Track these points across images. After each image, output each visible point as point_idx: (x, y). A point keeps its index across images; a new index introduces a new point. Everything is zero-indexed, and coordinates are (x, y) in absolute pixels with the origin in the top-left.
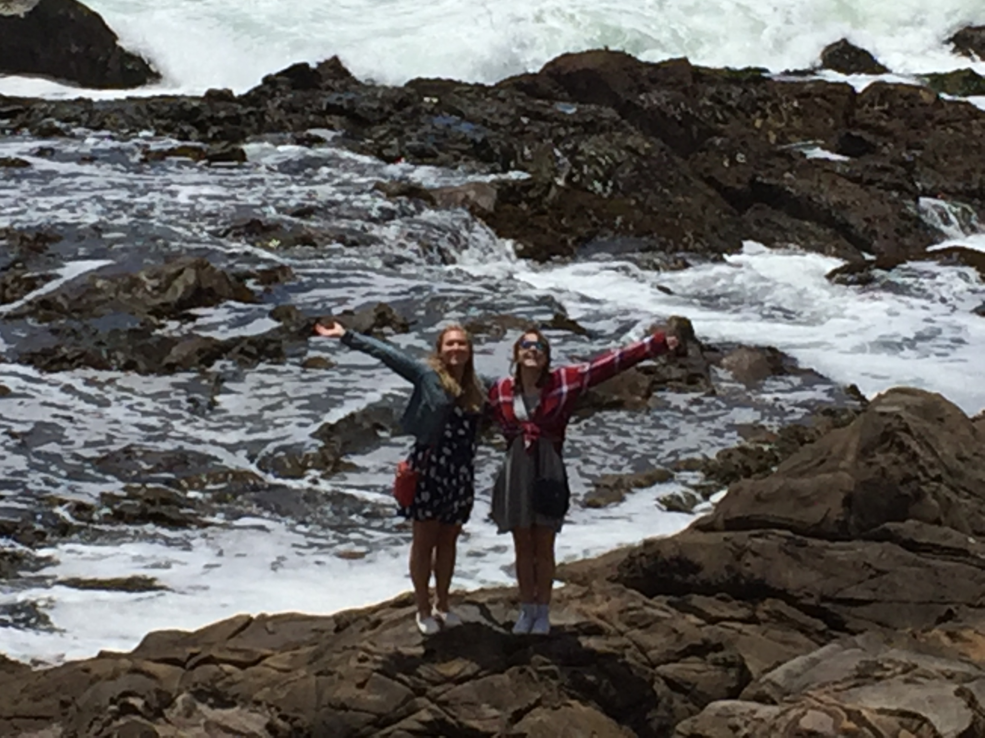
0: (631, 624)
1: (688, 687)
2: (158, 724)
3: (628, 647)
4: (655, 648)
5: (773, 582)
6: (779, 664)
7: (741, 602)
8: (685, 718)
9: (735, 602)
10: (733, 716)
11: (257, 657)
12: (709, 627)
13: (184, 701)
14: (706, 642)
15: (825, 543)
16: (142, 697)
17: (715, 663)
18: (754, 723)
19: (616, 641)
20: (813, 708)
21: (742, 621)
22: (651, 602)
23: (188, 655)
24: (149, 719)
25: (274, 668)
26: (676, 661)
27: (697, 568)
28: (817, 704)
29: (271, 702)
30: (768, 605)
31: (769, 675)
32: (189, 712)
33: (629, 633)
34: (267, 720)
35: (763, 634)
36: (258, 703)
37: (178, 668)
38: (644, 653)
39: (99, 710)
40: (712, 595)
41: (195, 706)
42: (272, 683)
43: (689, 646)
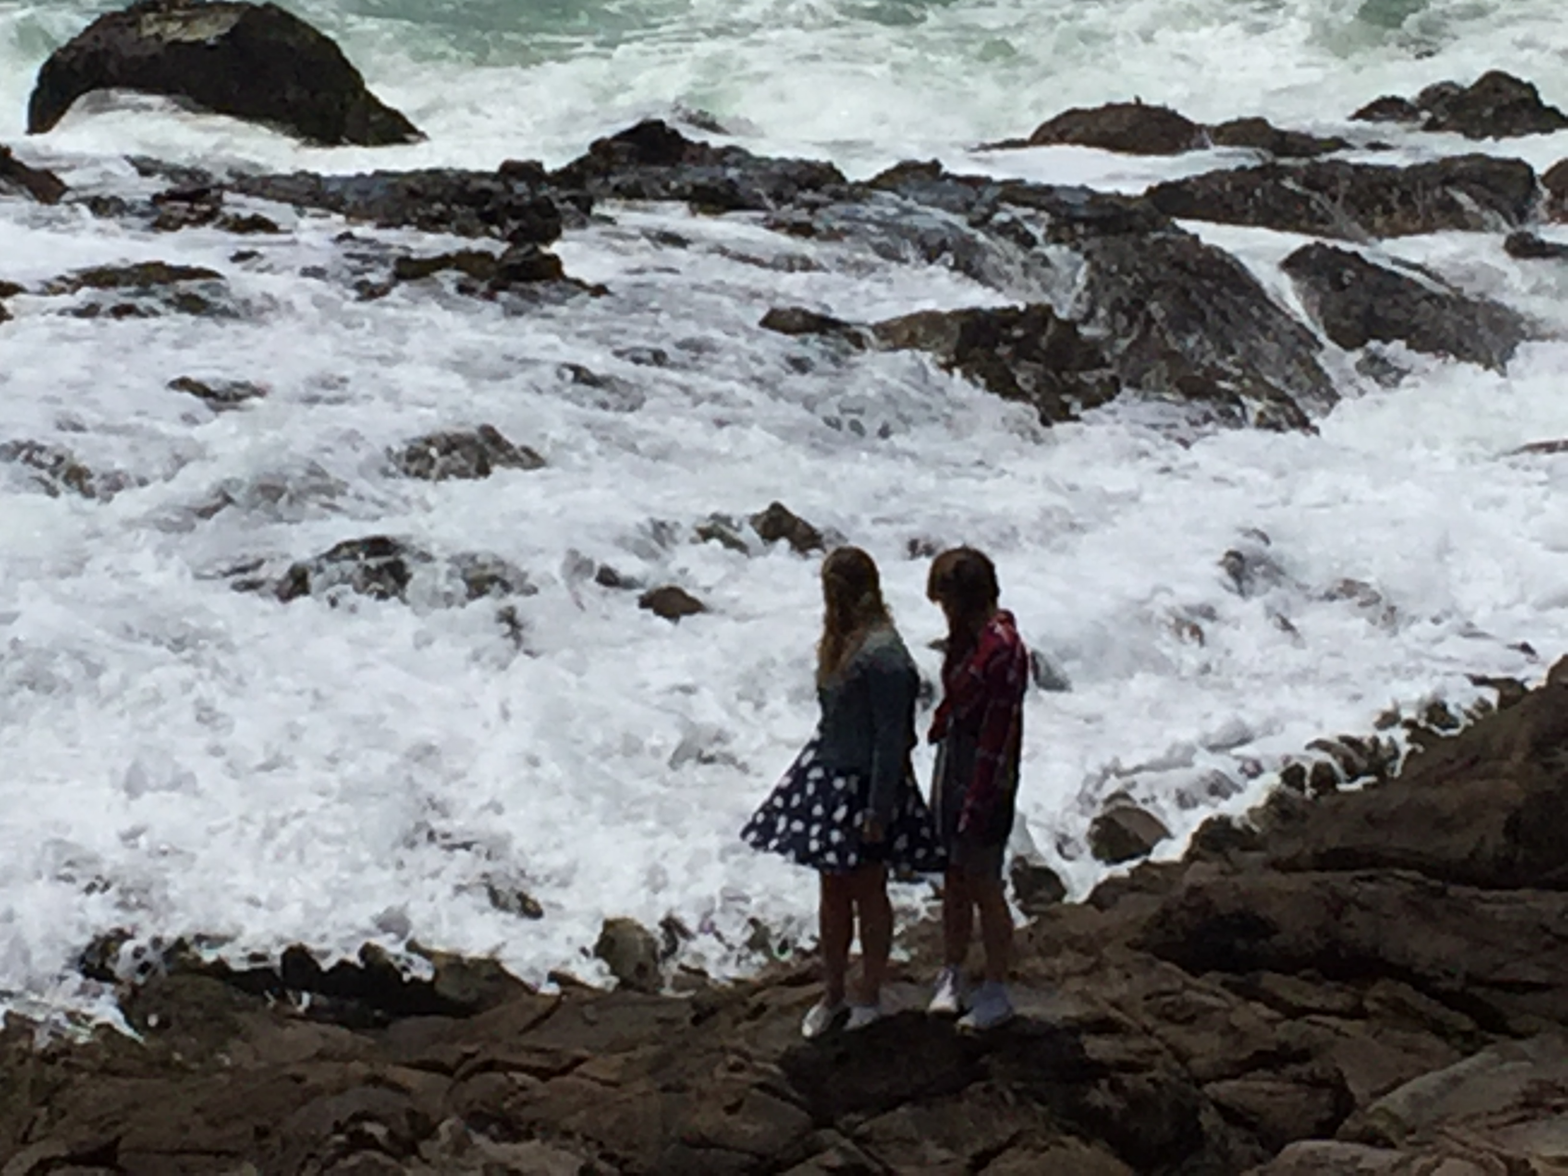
0: (1165, 1017)
1: (1254, 1119)
2: (409, 1166)
3: (1157, 1052)
4: (1202, 1055)
5: (1393, 954)
6: (1400, 1082)
7: (1339, 984)
8: (1250, 1167)
9: (1331, 984)
10: (1324, 1165)
11: (566, 1062)
12: (1288, 1023)
13: (451, 1129)
14: (1283, 1047)
15: (1473, 891)
16: (384, 1122)
17: (1297, 1080)
19: (1137, 1044)
20: (1451, 1154)
21: (1340, 1014)
22: (1197, 982)
23: (459, 1056)
24: (395, 1157)
25: (595, 1079)
26: (1235, 1077)
27: (1268, 929)
28: (1458, 1148)
29: (589, 1133)
30: (1380, 989)
31: (1382, 1102)
32: (460, 1146)
33: (1159, 1031)
34: (582, 1162)
35: (1375, 1036)
36: (568, 1134)
37: (443, 1078)
38: (1184, 1062)
39: (319, 1142)
40: (1293, 973)
41: (467, 1136)
42: (592, 1101)
43: (1258, 1053)
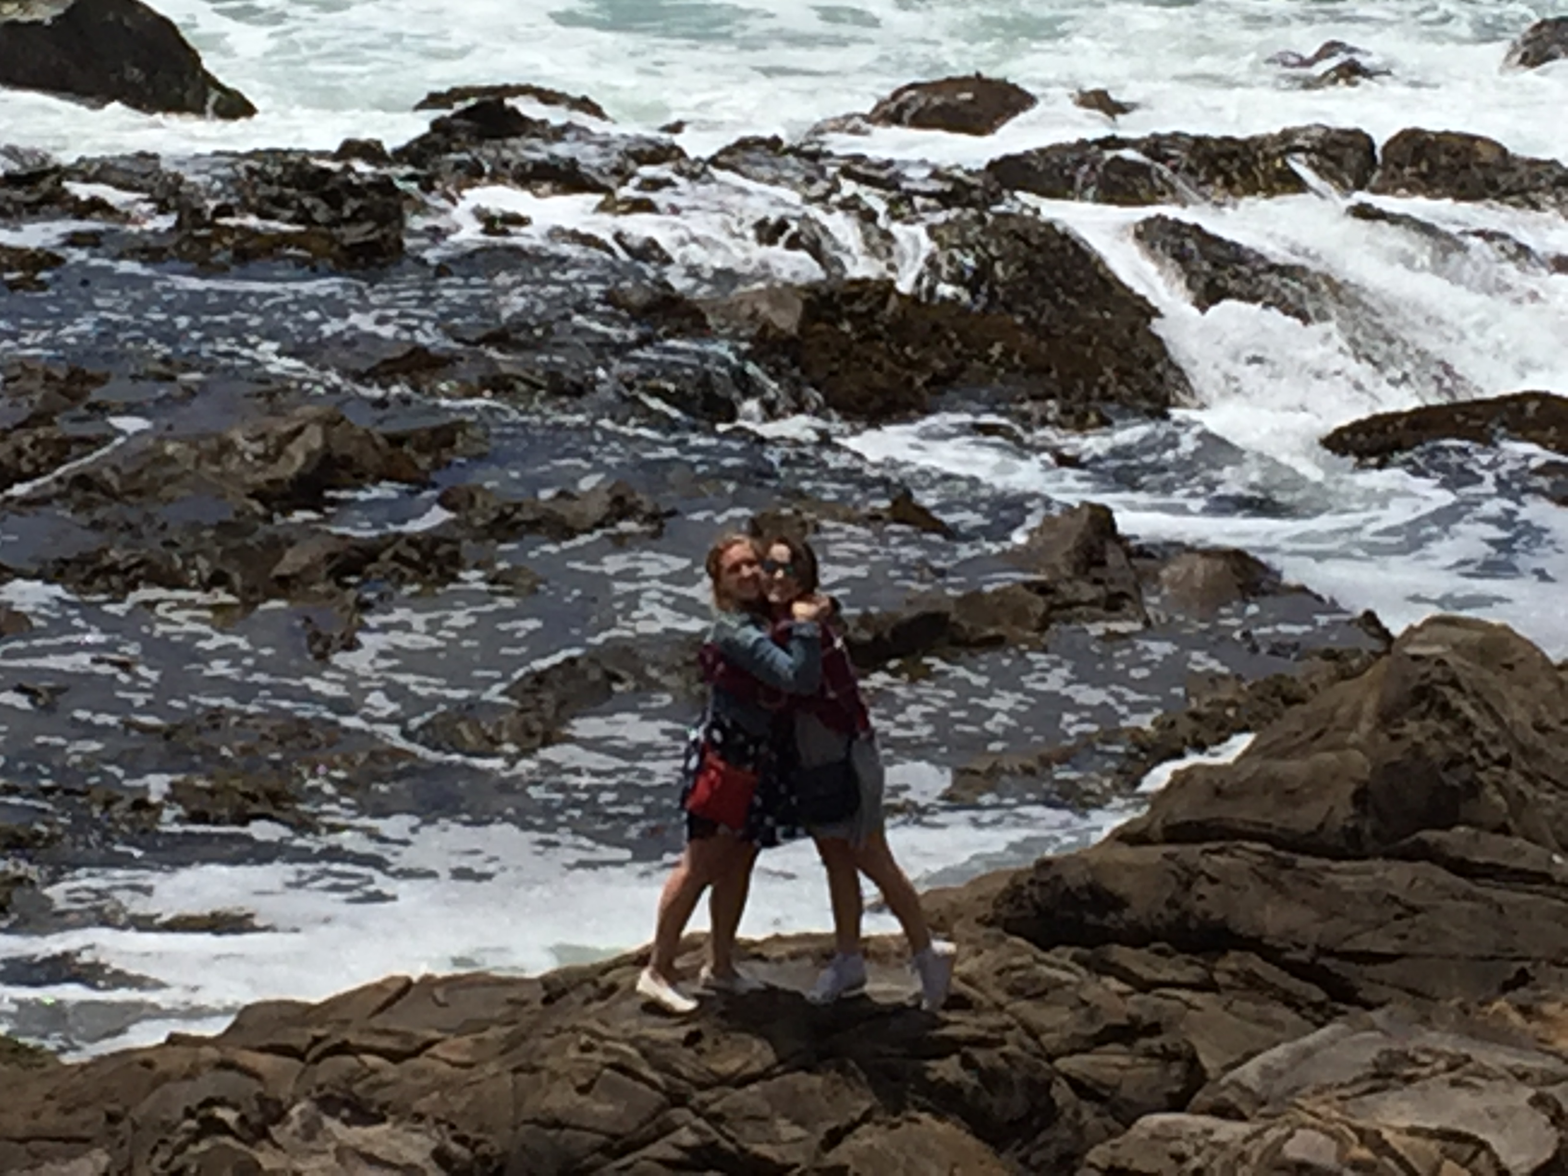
0: (1015, 992)
1: (1107, 1093)
2: (261, 1150)
3: (1009, 1027)
4: (1052, 1030)
5: (1242, 926)
6: (1249, 1056)
7: (1189, 957)
8: (1101, 1142)
9: (1181, 957)
10: (1178, 1138)
11: (418, 1043)
12: (1137, 997)
13: (302, 1113)
14: (1134, 1020)
15: (1322, 862)
16: (236, 1107)
17: (1149, 1053)
18: (1209, 1150)
19: (992, 1020)
20: (1304, 1126)
21: (1192, 987)
22: (1047, 956)
23: (309, 1040)
24: (245, 1142)
25: (447, 1061)
26: (1085, 1051)
27: (1119, 903)
28: (1311, 1120)
29: (442, 1116)
30: (1232, 961)
31: (1233, 1074)
32: (311, 1130)
33: (1009, 1007)
34: (433, 1145)
35: (1226, 1009)
36: (420, 1117)
37: (294, 1062)
38: (1035, 1037)
39: (170, 1127)
40: (1145, 945)
41: (320, 1123)
42: (443, 1085)
43: (1108, 1028)
